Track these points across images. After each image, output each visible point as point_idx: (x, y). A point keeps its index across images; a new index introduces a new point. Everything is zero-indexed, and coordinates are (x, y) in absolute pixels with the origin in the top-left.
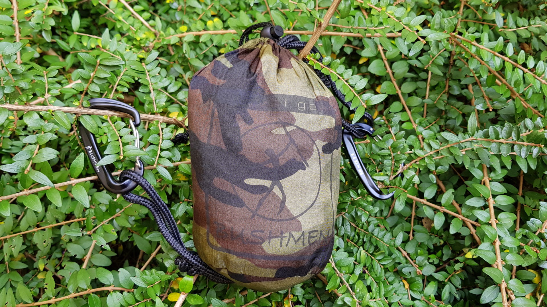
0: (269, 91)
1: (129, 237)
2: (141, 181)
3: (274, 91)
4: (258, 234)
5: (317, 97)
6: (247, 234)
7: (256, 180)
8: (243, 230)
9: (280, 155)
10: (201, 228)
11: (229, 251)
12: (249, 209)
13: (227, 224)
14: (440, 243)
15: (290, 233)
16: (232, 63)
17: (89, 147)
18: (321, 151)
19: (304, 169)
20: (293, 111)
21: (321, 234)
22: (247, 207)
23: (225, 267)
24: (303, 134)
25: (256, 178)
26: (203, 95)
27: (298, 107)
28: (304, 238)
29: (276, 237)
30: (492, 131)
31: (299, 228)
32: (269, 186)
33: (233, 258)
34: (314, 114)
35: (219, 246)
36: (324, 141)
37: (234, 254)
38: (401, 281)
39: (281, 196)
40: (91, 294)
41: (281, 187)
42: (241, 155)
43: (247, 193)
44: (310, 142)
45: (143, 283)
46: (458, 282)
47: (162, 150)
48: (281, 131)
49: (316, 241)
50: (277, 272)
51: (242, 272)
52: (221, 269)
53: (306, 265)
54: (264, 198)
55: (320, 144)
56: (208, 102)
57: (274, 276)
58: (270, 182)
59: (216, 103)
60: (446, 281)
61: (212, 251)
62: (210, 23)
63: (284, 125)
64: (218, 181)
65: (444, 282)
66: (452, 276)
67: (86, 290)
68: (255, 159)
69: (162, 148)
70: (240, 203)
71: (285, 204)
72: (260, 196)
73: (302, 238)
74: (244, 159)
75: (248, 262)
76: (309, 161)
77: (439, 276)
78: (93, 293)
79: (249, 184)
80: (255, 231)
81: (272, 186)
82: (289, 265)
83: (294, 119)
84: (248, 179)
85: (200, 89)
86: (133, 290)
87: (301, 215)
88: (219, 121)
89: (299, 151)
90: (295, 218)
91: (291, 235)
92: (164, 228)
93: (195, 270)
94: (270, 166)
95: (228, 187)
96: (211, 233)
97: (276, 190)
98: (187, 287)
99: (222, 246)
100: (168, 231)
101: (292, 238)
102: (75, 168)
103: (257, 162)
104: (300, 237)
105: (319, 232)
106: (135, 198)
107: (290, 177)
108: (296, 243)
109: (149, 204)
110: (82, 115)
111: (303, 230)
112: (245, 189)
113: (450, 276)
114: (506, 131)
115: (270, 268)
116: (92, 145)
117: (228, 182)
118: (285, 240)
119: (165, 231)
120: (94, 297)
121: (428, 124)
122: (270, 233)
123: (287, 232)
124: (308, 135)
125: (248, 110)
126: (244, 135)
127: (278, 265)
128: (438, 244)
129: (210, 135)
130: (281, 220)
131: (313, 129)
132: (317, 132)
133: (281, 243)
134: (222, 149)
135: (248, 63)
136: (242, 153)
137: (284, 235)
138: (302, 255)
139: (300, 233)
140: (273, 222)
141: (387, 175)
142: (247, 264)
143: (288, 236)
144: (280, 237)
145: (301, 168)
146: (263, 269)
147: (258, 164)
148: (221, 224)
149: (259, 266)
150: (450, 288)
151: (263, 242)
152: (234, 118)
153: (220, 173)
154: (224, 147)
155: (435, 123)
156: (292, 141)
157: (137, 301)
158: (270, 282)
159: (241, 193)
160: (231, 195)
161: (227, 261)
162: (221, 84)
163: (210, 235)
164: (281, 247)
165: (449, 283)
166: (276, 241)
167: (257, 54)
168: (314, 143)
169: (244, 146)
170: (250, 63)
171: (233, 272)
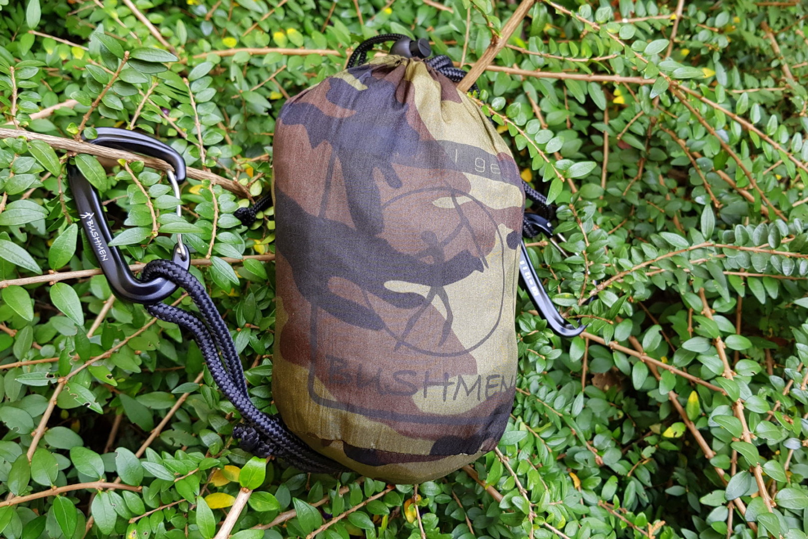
0: (429, 135)
1: (107, 400)
2: (188, 279)
3: (436, 136)
4: (407, 378)
5: (499, 155)
6: (387, 376)
7: (405, 283)
8: (380, 370)
9: (445, 243)
10: (296, 367)
11: (351, 408)
12: (392, 334)
13: (351, 359)
14: (618, 415)
15: (460, 377)
16: (364, 83)
17: (89, 214)
18: (505, 243)
19: (482, 271)
20: (467, 171)
21: (503, 383)
22: (388, 330)
23: (339, 437)
24: (482, 212)
25: (405, 280)
26: (310, 134)
27: (474, 166)
28: (479, 387)
29: (437, 384)
30: (740, 232)
31: (474, 370)
32: (425, 295)
33: (361, 421)
34: (497, 179)
35: (333, 399)
36: (510, 227)
37: (360, 413)
38: (569, 474)
39: (445, 315)
40: (58, 496)
41: (444, 298)
42: (379, 240)
43: (389, 307)
44: (491, 225)
45: (167, 473)
46: (645, 477)
47: (219, 230)
48: (446, 203)
49: (495, 393)
50: (435, 445)
51: (373, 445)
52: (331, 441)
53: (480, 434)
54: (417, 316)
55: (505, 231)
56: (321, 146)
57: (428, 453)
58: (428, 288)
59: (337, 148)
60: (629, 475)
61: (318, 410)
62: (278, 36)
63: (454, 193)
64: (336, 284)
65: (625, 477)
66: (637, 467)
67: (49, 488)
68: (404, 247)
69: (221, 226)
70: (376, 323)
71: (450, 327)
72: (411, 312)
73: (477, 386)
74: (383, 247)
75: (385, 426)
76: (489, 258)
77: (620, 468)
78: (61, 494)
79: (391, 289)
80: (400, 372)
81: (431, 296)
82: (455, 434)
83: (468, 186)
84: (392, 281)
85: (305, 124)
86: (140, 488)
87: (475, 347)
88: (343, 178)
89: (474, 238)
90: (467, 352)
91: (462, 380)
92: (219, 370)
93: (271, 447)
94: (429, 260)
95: (356, 295)
96: (318, 375)
97: (437, 302)
98: (254, 478)
99: (338, 398)
100: (226, 376)
101: (462, 387)
102: (59, 251)
103: (406, 252)
104: (475, 385)
105: (501, 378)
106: (172, 312)
107: (460, 282)
108: (468, 395)
109: (195, 324)
110: (79, 153)
111: (479, 373)
112: (384, 299)
113: (634, 468)
114: (759, 234)
115: (425, 437)
116: (94, 210)
117: (355, 286)
118: (452, 389)
119: (221, 375)
120: (63, 500)
121: (612, 228)
122: (427, 376)
123: (454, 375)
124: (488, 213)
125: (394, 165)
126: (386, 205)
127: (437, 432)
128: (616, 418)
129: (325, 203)
130: (443, 355)
131: (496, 205)
132: (500, 211)
133: (445, 395)
134: (347, 227)
135: (393, 86)
136: (383, 235)
137: (450, 380)
138: (474, 416)
139: (475, 377)
140: (431, 357)
141: (575, 297)
142: (383, 431)
143: (456, 382)
144: (443, 384)
145: (477, 269)
146: (410, 439)
147: (408, 255)
148: (339, 361)
149: (406, 434)
150: (636, 488)
151: (415, 391)
152: (371, 174)
153: (341, 269)
154: (351, 224)
155: (622, 226)
156: (465, 222)
157: (148, 509)
158: (420, 463)
159: (377, 304)
160: (359, 308)
161: (346, 425)
162: (346, 116)
163: (316, 380)
164: (444, 400)
165: (633, 478)
166: (435, 391)
167: (401, 76)
168: (497, 228)
169: (386, 224)
170: (396, 85)
171: (358, 444)
